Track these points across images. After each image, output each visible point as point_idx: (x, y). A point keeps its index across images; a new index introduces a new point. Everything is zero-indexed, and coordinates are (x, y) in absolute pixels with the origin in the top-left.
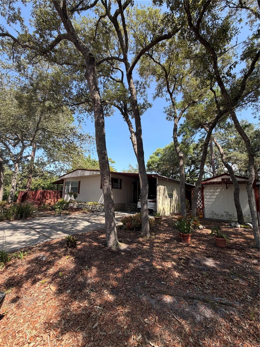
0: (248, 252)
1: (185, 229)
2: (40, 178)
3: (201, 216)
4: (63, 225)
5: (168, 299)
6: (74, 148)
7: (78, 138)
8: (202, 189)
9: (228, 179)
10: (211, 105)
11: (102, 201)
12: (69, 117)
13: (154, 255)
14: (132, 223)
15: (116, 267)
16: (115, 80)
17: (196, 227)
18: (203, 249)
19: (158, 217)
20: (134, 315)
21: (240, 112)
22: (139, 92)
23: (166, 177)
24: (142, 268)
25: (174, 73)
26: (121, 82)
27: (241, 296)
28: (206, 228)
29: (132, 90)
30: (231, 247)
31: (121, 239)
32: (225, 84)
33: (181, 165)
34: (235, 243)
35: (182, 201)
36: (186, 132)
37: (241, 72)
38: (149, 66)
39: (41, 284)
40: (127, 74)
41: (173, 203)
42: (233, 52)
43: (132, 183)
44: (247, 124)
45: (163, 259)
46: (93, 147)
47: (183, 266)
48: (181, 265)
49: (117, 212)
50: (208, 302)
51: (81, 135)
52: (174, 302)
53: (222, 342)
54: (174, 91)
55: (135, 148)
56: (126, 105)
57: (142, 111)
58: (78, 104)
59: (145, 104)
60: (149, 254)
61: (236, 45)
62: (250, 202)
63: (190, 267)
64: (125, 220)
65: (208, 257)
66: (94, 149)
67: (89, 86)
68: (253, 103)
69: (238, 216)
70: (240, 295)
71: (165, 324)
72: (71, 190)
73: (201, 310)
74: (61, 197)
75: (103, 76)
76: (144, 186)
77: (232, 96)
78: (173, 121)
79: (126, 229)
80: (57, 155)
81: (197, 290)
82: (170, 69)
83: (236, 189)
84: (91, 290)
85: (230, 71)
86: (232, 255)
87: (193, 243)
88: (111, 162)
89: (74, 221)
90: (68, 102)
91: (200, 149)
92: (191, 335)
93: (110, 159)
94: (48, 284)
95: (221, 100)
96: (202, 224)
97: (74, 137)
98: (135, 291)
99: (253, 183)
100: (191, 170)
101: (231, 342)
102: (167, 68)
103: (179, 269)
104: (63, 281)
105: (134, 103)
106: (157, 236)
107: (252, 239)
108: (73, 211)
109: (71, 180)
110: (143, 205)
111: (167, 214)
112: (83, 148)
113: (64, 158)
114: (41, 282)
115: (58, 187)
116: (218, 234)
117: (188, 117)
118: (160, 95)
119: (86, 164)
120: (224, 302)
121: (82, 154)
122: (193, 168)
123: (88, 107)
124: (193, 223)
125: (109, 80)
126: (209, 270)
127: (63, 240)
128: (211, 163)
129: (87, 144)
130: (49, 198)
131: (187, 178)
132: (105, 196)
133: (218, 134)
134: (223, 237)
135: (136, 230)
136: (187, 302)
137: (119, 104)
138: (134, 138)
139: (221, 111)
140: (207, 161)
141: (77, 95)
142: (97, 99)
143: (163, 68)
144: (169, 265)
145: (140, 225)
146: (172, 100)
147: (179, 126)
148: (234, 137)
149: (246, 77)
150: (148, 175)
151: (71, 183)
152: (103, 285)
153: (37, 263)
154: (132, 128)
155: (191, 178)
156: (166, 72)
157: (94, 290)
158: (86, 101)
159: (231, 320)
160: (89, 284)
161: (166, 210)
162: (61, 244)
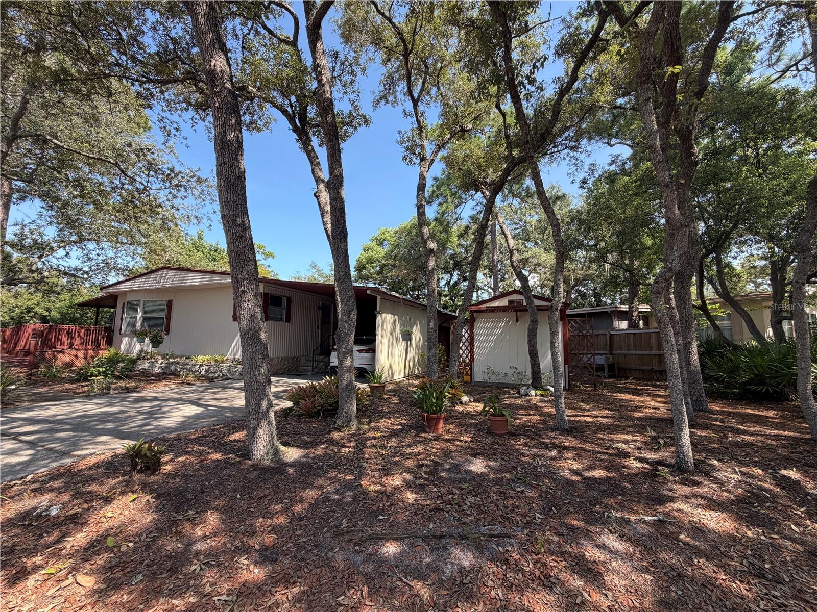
0: (544, 438)
1: (432, 406)
2: (32, 289)
3: (467, 378)
4: (117, 418)
5: (391, 549)
6: (151, 206)
7: (164, 181)
8: (471, 322)
9: (520, 302)
10: (495, 143)
11: (237, 351)
12: (132, 113)
13: (365, 465)
14: (314, 401)
15: (271, 502)
16: (276, 36)
17: (455, 400)
18: (466, 442)
19: (377, 385)
20: (314, 594)
21: (548, 168)
22: (338, 81)
23: (397, 295)
24: (337, 494)
25: (422, 51)
26: (294, 43)
27: (525, 516)
28: (475, 401)
29: (320, 72)
30: (515, 433)
31: (286, 438)
32: (524, 103)
33: (430, 268)
34: (524, 426)
35: (430, 347)
36: (445, 197)
37: (553, 82)
38: (365, 20)
39: (46, 577)
40: (307, 27)
41: (413, 353)
42: (543, 34)
43: (319, 307)
44: (560, 194)
45: (384, 470)
46: (212, 209)
47: (425, 479)
48: (421, 477)
49: (278, 379)
50: (467, 538)
51: (172, 171)
52: (403, 551)
53: (488, 603)
54: (422, 97)
55: (325, 220)
56: (304, 110)
57: (346, 131)
58: (165, 82)
59: (355, 114)
60: (355, 464)
61: (549, 21)
62: (552, 343)
63: (440, 478)
64: (297, 396)
65: (475, 455)
66: (213, 217)
67: (197, 34)
68: (571, 153)
69: (532, 373)
71: (382, 597)
72: (142, 325)
73: (454, 555)
74: (110, 343)
75: (240, 15)
76: (347, 313)
77: (536, 133)
78: (417, 166)
79: (299, 416)
80: (91, 223)
81: (450, 521)
82: (414, 40)
83: (532, 321)
84: (204, 564)
85: (533, 73)
86: (517, 447)
87: (448, 431)
88: (264, 254)
89: (151, 407)
90: (127, 69)
91: (473, 237)
92: (432, 605)
93: (260, 247)
94: (70, 573)
95: (516, 135)
96: (467, 393)
97: (148, 176)
98: (317, 546)
99: (559, 307)
100: (452, 282)
101: (502, 598)
102: (407, 37)
103: (416, 486)
104: (120, 557)
105: (326, 107)
106: (373, 425)
107: (552, 415)
108: (149, 382)
109: (142, 298)
110: (341, 360)
111: (399, 376)
112: (178, 209)
113: (118, 232)
114: (43, 572)
115: (97, 316)
116: (495, 409)
117: (450, 161)
118: (390, 98)
119: (190, 256)
120: (496, 532)
121: (176, 225)
122: (455, 278)
123: (196, 97)
124: (449, 393)
125: (257, 33)
126: (474, 480)
127: (116, 456)
128: (492, 270)
129: (191, 198)
130: (66, 347)
131: (443, 299)
132: (243, 336)
133: (508, 209)
134: (504, 415)
135: (325, 417)
136: (429, 545)
137: (287, 102)
138: (325, 197)
139: (513, 157)
140: (485, 263)
141: (158, 53)
142: (220, 75)
143: (399, 33)
144: (397, 481)
145: (335, 402)
146: (417, 118)
147: (429, 183)
148: (536, 218)
149: (562, 93)
150: (357, 289)
151: (142, 305)
152: (237, 548)
153: (30, 525)
154: (320, 170)
155: (451, 299)
156: (405, 46)
157: (214, 563)
158: (188, 79)
159: (506, 562)
160: (198, 554)
161: (396, 368)
162: (111, 467)
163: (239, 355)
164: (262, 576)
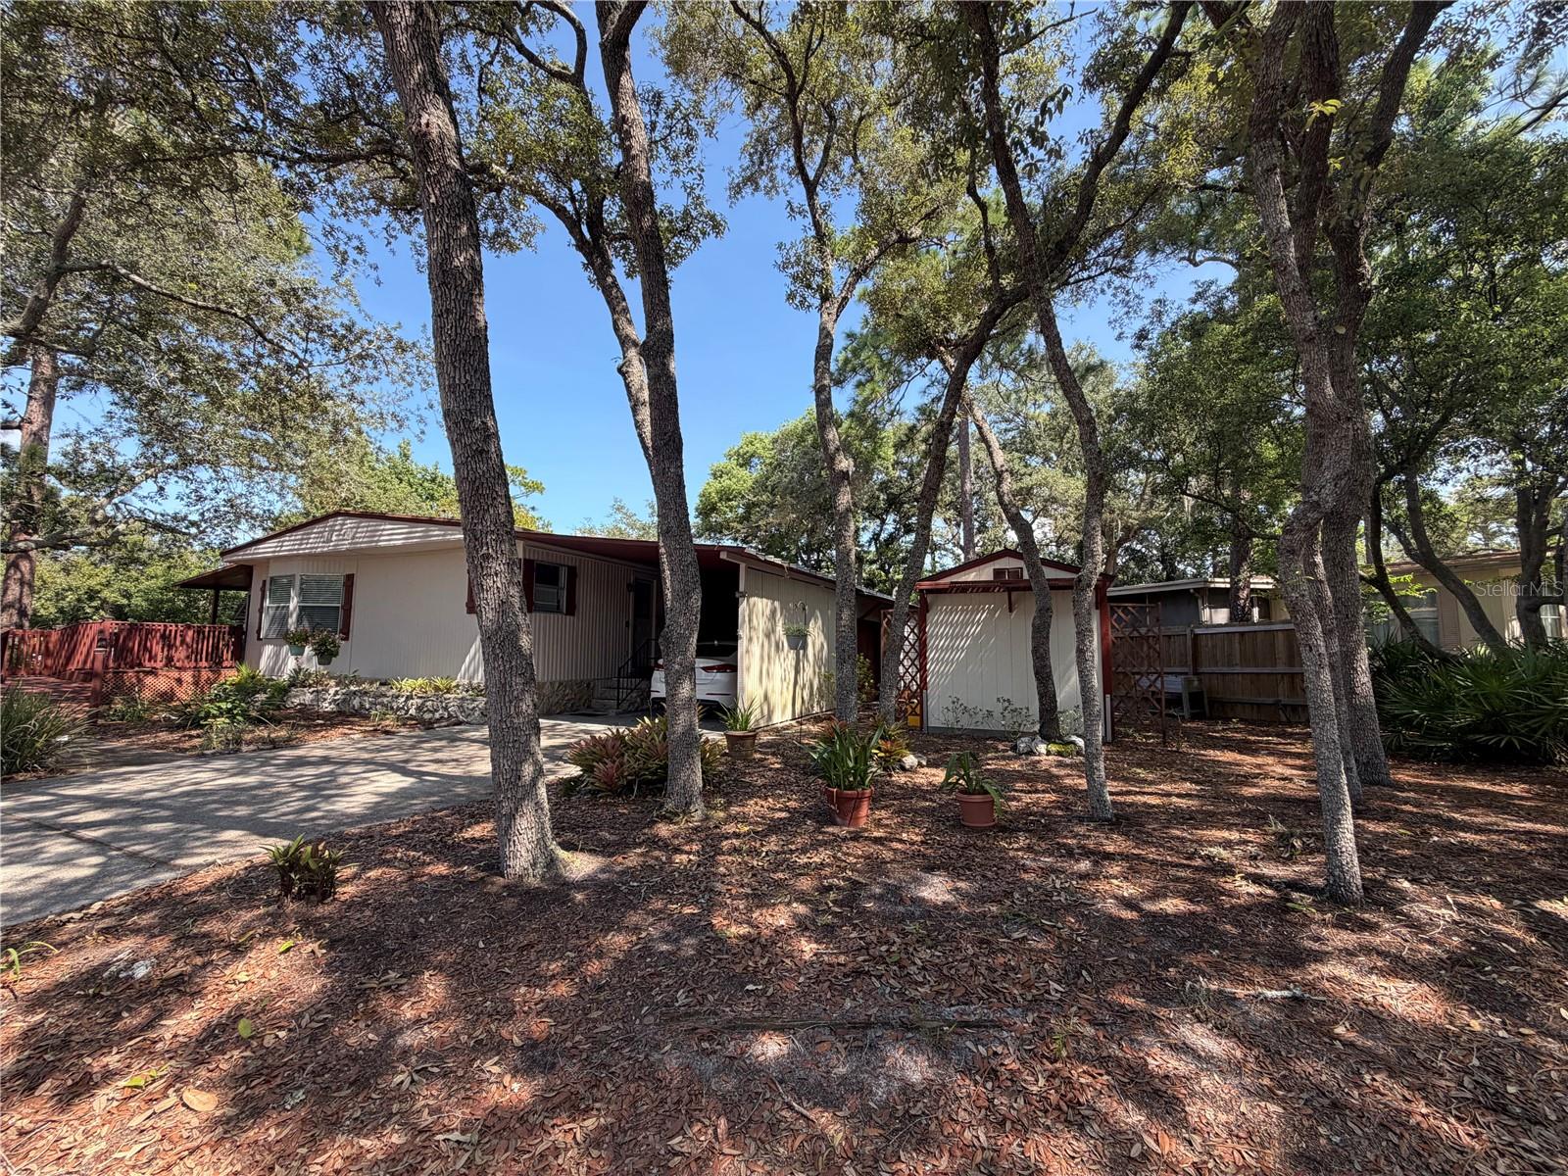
0: (1066, 837)
1: (846, 774)
2: (97, 557)
3: (913, 721)
4: (255, 797)
5: (771, 1047)
6: (312, 396)
7: (336, 348)
8: (921, 613)
9: (1017, 572)
10: (967, 264)
11: (476, 671)
12: (275, 221)
13: (719, 886)
14: (622, 765)
15: (541, 955)
16: (542, 66)
17: (891, 763)
18: (913, 843)
19: (741, 733)
20: (625, 1132)
21: (1071, 310)
22: (661, 150)
23: (778, 561)
24: (667, 942)
25: (824, 87)
26: (577, 79)
27: (1030, 988)
28: (930, 765)
29: (628, 132)
30: (1008, 828)
31: (570, 835)
32: (1024, 183)
33: (841, 508)
34: (1026, 812)
35: (841, 661)
36: (869, 370)
37: (1081, 140)
38: (713, 29)
39: (128, 1093)
40: (602, 45)
41: (808, 672)
42: (1059, 46)
43: (629, 585)
44: (1094, 361)
45: (755, 896)
46: (426, 399)
47: (835, 915)
48: (828, 911)
49: (552, 722)
50: (918, 1028)
51: (349, 329)
52: (794, 1053)
53: (958, 1153)
54: (824, 177)
55: (639, 418)
56: (597, 206)
57: (678, 247)
58: (336, 161)
59: (694, 213)
60: (701, 885)
61: (1071, 19)
62: (1081, 652)
63: (863, 912)
64: (590, 755)
65: (930, 869)
67: (395, 66)
68: (1117, 281)
69: (1041, 711)
70: (1027, 986)
71: (754, 1140)
72: (299, 621)
73: (892, 1060)
74: (239, 655)
75: (474, 28)
76: (683, 596)
77: (1046, 242)
78: (814, 311)
79: (594, 793)
80: (203, 432)
81: (883, 994)
82: (807, 66)
83: (1040, 610)
84: (417, 1072)
85: (1042, 124)
86: (1011, 853)
87: (878, 824)
88: (525, 485)
89: (317, 776)
90: (264, 137)
91: (923, 447)
92: (851, 1155)
93: (517, 472)
94: (170, 1086)
95: (1007, 246)
96: (914, 750)
97: (306, 340)
98: (629, 1041)
99: (1094, 582)
100: (884, 536)
101: (985, 1145)
102: (795, 61)
103: (817, 927)
104: (262, 1057)
105: (640, 199)
106: (734, 810)
107: (1081, 791)
108: (312, 728)
109: (298, 571)
110: (672, 686)
111: (782, 717)
112: (362, 403)
113: (252, 448)
114: (122, 1083)
115: (216, 605)
116: (969, 781)
117: (878, 301)
118: (764, 181)
119: (386, 490)
120: (973, 1018)
121: (360, 432)
122: (890, 527)
123: (394, 188)
124: (879, 749)
125: (507, 60)
126: (930, 916)
127: (253, 868)
128: (962, 511)
129: (385, 381)
130: (160, 664)
131: (867, 568)
132: (487, 640)
133: (992, 392)
134: (986, 792)
135: (642, 794)
136: (844, 1041)
137: (565, 192)
138: (639, 374)
139: (1002, 289)
140: (948, 499)
141: (322, 106)
142: (438, 142)
143: (778, 53)
144: (780, 917)
145: (661, 767)
146: (814, 217)
147: (839, 343)
148: (1047, 408)
149: (1099, 160)
150: (700, 549)
151: (297, 583)
152: (479, 1042)
153: (96, 995)
154: (630, 322)
155: (882, 568)
156: (791, 77)
157: (436, 1070)
158: (378, 152)
159: (993, 1074)
160: (406, 1052)
161: (775, 699)
162: (243, 888)
163: (479, 678)
164: (526, 1096)
